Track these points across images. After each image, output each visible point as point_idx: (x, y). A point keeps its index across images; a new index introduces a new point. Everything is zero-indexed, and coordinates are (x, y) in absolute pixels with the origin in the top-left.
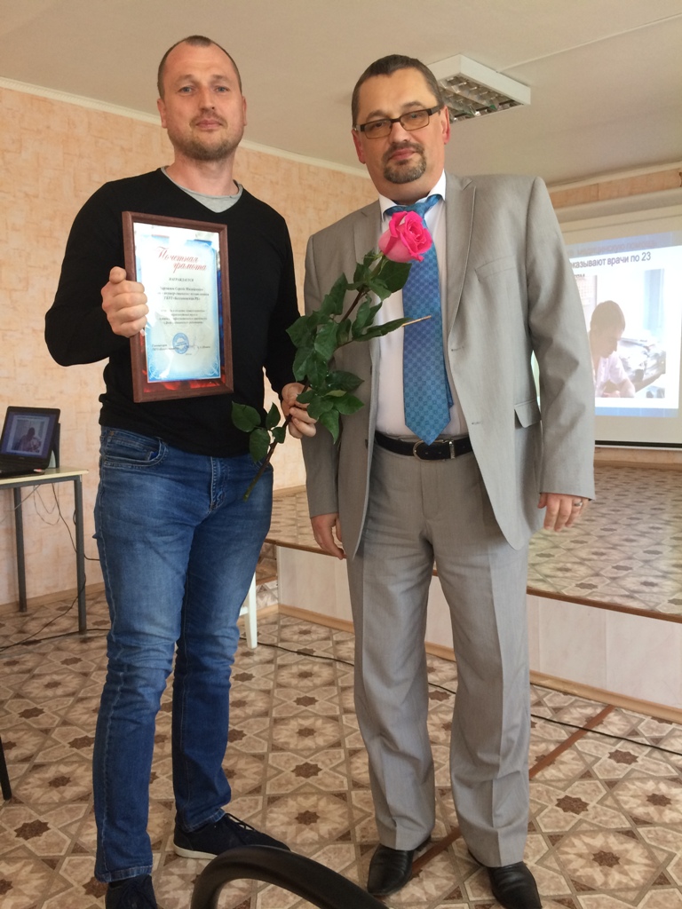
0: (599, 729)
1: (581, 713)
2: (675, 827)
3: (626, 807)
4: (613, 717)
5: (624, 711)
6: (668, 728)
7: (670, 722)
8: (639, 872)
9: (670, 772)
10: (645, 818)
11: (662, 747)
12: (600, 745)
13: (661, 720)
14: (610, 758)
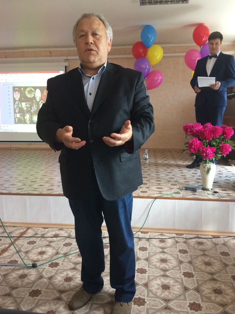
0: (25, 236)
1: (18, 232)
2: (46, 260)
3: (31, 258)
4: (30, 231)
5: (33, 228)
6: (47, 230)
7: (48, 228)
8: (33, 277)
9: (46, 243)
10: (37, 260)
11: (45, 236)
12: (24, 241)
13: (45, 228)
14: (27, 244)
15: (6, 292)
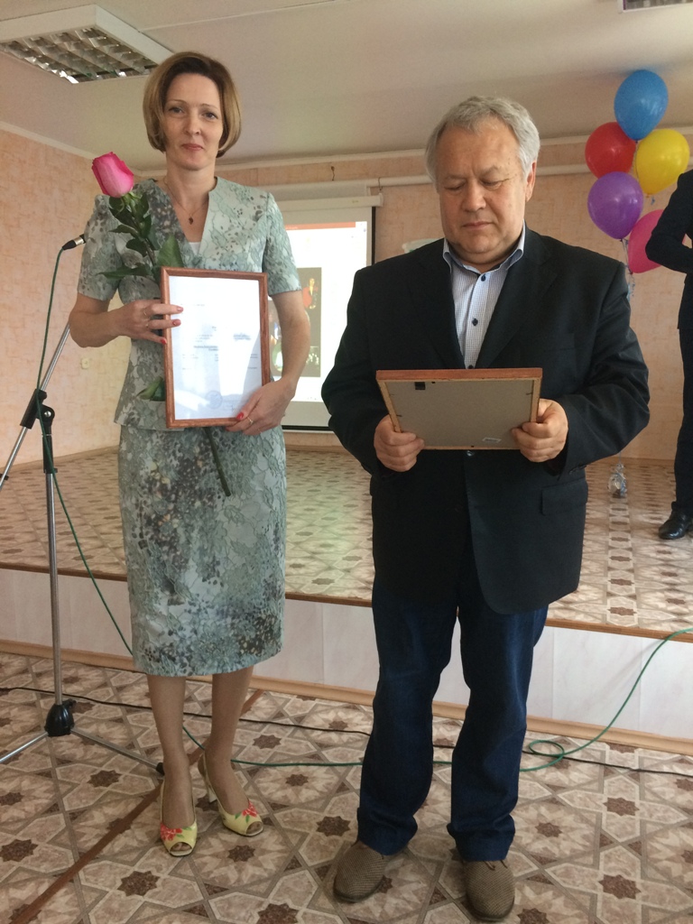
0: (248, 717)
2: (310, 805)
3: (265, 794)
4: (261, 702)
5: (272, 693)
6: (312, 704)
7: (312, 698)
8: (273, 860)
9: (309, 749)
10: (282, 802)
11: (304, 725)
12: (247, 734)
13: (305, 698)
14: (254, 745)
15: (192, 901)
